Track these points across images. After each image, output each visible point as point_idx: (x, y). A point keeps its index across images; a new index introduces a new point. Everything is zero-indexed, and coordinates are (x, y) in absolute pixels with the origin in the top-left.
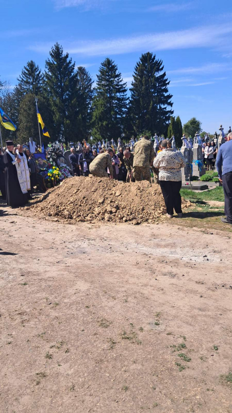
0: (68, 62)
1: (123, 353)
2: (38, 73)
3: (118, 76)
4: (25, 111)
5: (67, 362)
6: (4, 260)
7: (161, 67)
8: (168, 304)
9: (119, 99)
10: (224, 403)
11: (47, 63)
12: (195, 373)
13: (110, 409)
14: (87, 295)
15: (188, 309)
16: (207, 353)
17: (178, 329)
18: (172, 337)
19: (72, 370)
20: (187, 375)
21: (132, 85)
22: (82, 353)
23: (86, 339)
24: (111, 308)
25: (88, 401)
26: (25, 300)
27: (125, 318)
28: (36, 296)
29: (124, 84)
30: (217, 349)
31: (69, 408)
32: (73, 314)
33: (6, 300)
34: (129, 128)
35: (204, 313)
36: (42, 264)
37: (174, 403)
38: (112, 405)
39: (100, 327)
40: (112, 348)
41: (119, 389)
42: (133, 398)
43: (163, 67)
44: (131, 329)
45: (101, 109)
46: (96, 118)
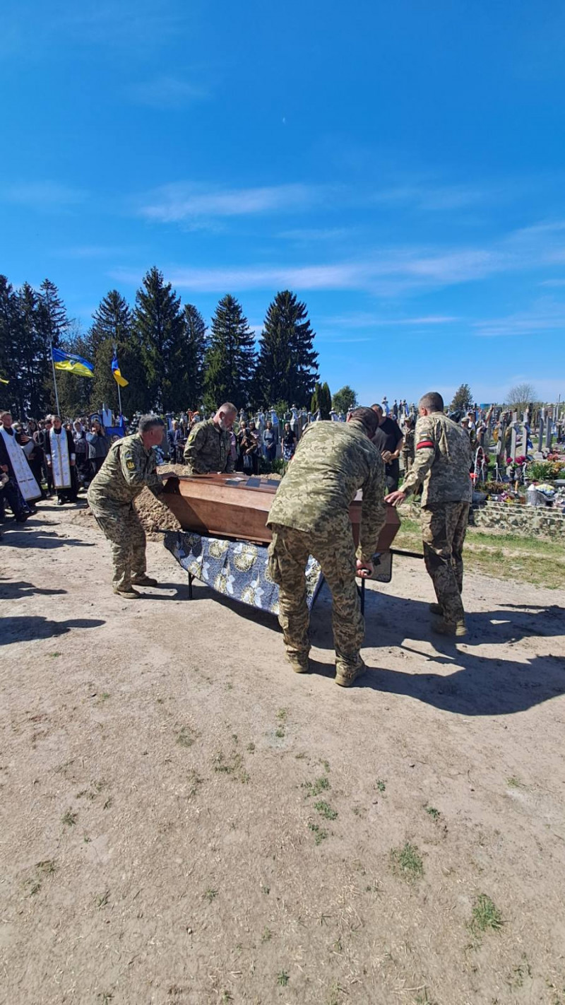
0: (170, 295)
1: (213, 805)
2: (124, 309)
3: (243, 321)
4: (104, 363)
5: (103, 831)
6: (31, 606)
7: (303, 313)
8: (301, 689)
9: (243, 355)
10: (399, 922)
11: (139, 294)
12: (344, 848)
13: (175, 953)
14: (164, 676)
15: (334, 699)
16: (367, 797)
17: (314, 745)
18: (305, 763)
19: (110, 851)
20: (331, 853)
21: (263, 335)
22: (135, 808)
23: (149, 773)
24: (202, 702)
25: (132, 934)
26: (50, 688)
27: (226, 723)
28: (73, 678)
29: (251, 334)
30: (383, 789)
31: (89, 955)
32: (133, 718)
33: (14, 688)
34: (257, 396)
35: (360, 707)
36: (96, 613)
37: (303, 928)
38: (180, 942)
39: (177, 746)
40: (194, 792)
41: (197, 897)
42: (224, 920)
43: (306, 314)
44: (234, 748)
45: (218, 367)
46: (210, 379)
